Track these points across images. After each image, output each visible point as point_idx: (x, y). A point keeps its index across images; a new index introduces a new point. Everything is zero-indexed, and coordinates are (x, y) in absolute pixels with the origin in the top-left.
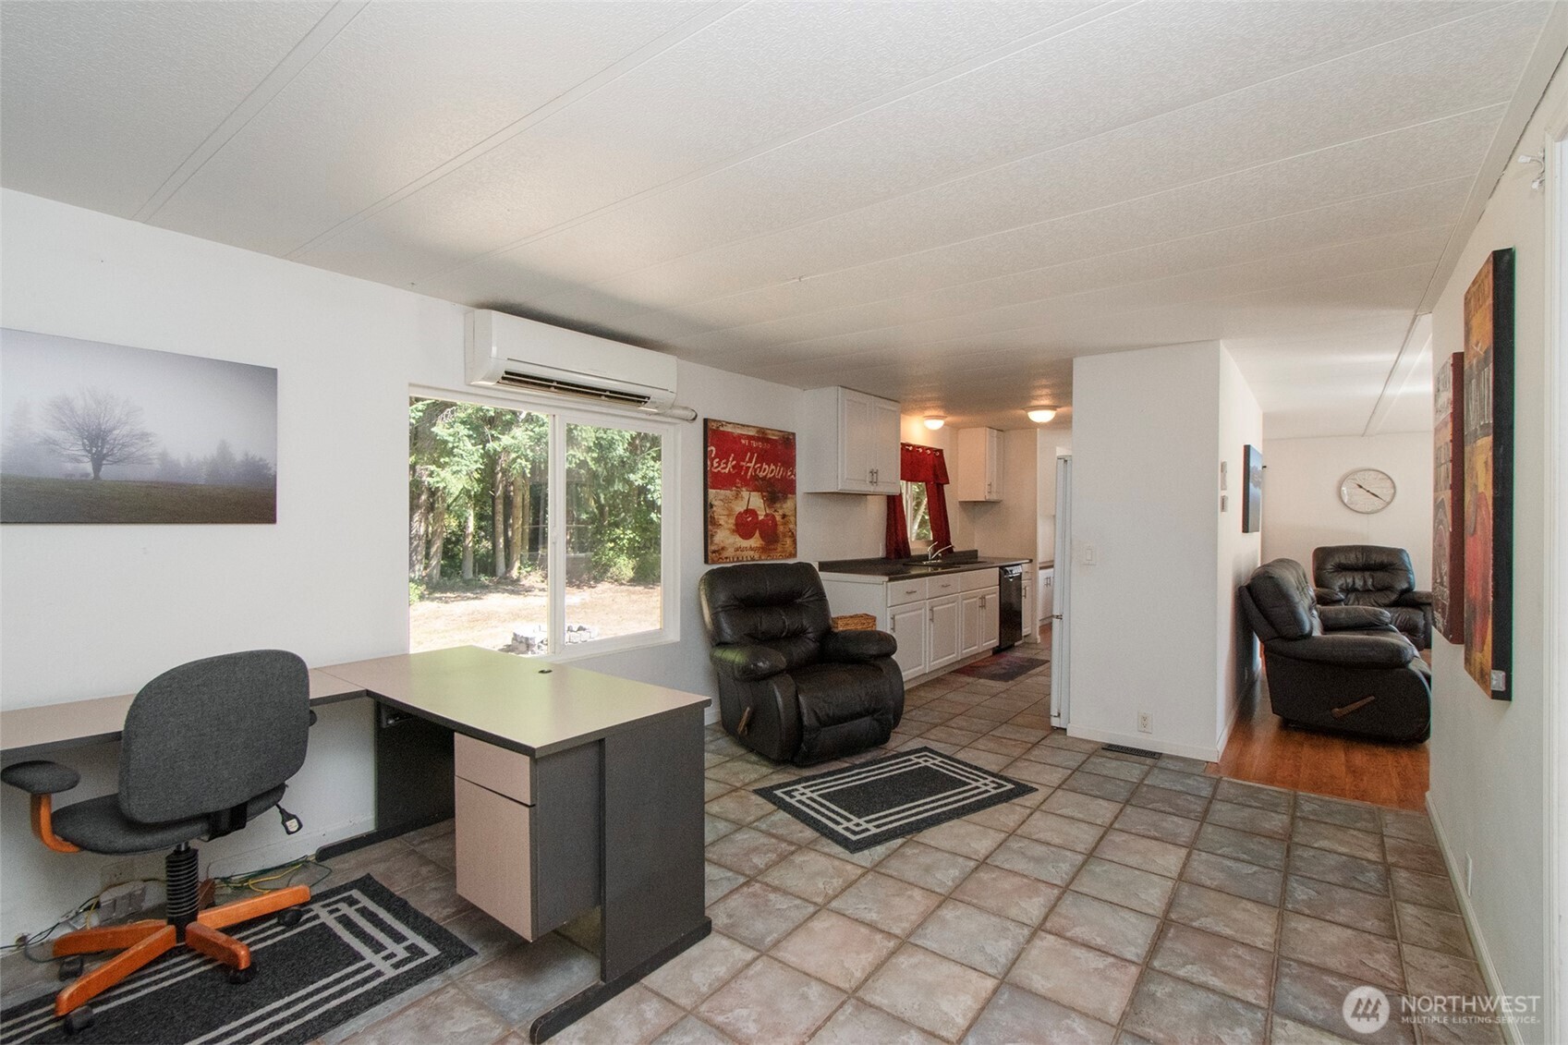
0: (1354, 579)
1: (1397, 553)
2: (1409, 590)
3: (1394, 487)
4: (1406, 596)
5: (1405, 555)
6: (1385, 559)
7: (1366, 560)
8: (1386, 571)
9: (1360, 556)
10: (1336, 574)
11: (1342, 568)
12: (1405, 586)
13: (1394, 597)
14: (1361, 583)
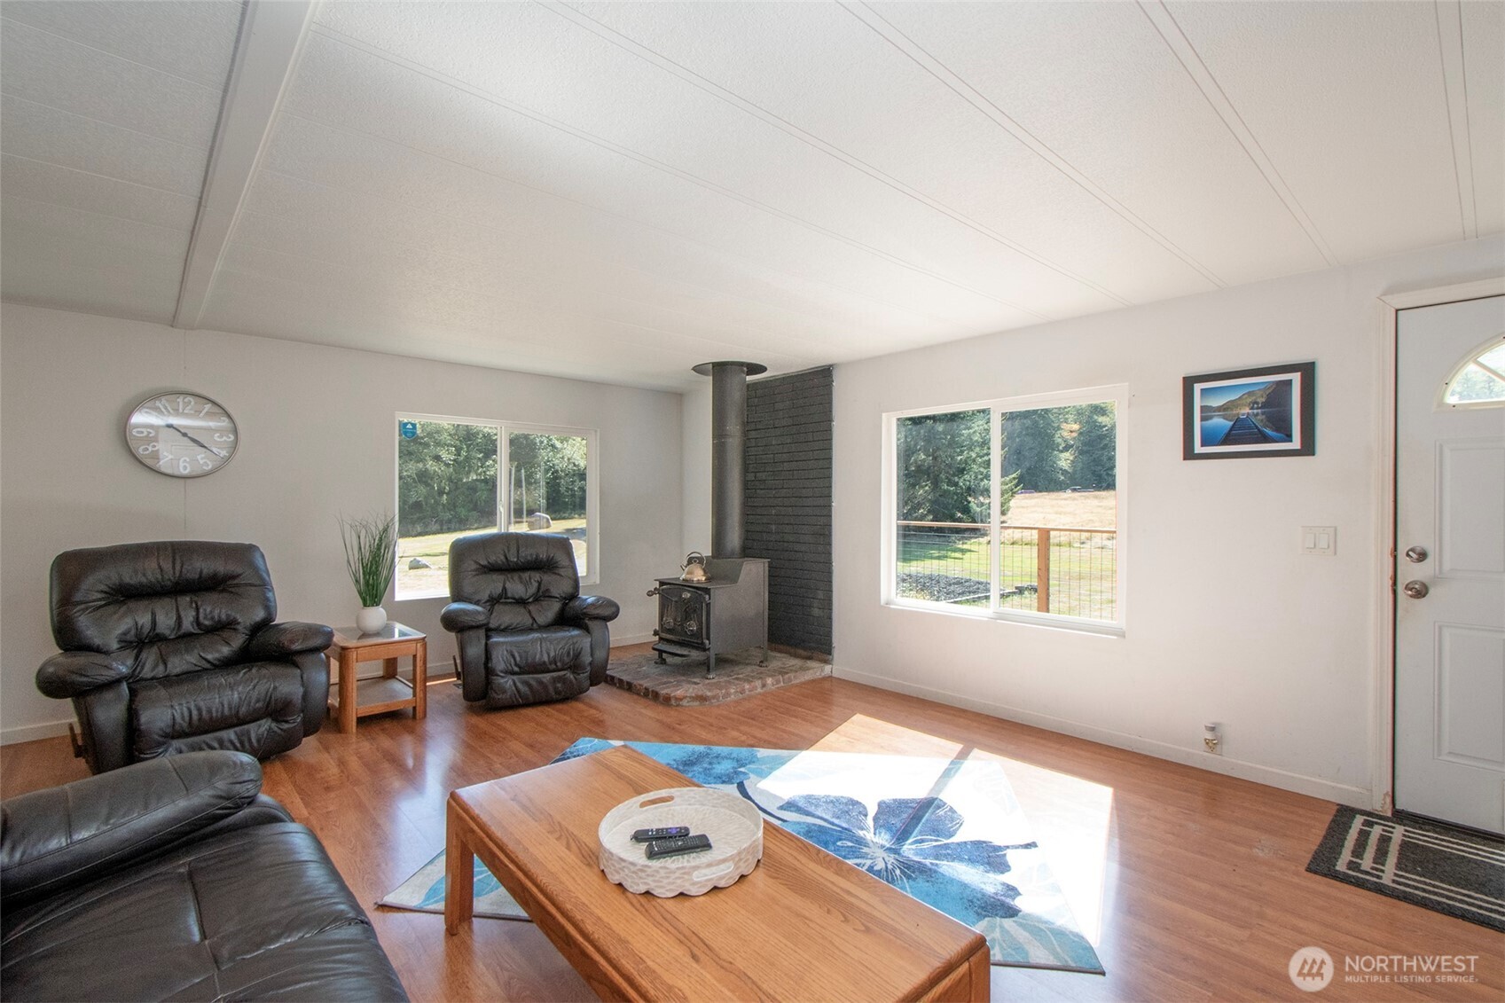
0: (154, 615)
1: (244, 553)
2: (265, 625)
3: (235, 431)
4: (261, 638)
5: (258, 556)
6: (219, 566)
7: (180, 575)
8: (224, 590)
9: (167, 566)
10: (111, 609)
11: (125, 595)
12: (259, 615)
13: (238, 641)
14: (172, 622)
